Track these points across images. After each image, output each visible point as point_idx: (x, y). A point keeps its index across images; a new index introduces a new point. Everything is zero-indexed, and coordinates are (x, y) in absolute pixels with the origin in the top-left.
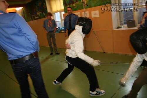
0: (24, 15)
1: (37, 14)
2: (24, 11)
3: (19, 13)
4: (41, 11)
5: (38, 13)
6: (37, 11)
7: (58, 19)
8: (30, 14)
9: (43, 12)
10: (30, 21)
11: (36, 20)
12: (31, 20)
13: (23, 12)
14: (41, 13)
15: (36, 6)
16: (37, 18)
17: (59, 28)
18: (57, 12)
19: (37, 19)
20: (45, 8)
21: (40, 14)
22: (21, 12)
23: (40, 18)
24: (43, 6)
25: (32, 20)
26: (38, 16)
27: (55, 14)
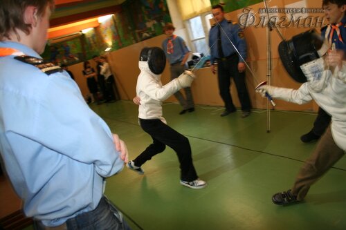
0: (117, 31)
1: (145, 26)
2: (117, 21)
3: (106, 28)
4: (155, 19)
5: (149, 25)
6: (146, 19)
7: (198, 33)
8: (130, 28)
9: (159, 20)
10: (133, 44)
11: (144, 42)
12: (134, 41)
13: (115, 25)
14: (155, 22)
15: (143, 8)
16: (147, 35)
17: (202, 55)
18: (195, 15)
19: (147, 38)
20: (164, 9)
21: (154, 25)
22: (111, 26)
23: (154, 35)
24: (160, 6)
25: (137, 42)
26: (148, 30)
27: (190, 23)
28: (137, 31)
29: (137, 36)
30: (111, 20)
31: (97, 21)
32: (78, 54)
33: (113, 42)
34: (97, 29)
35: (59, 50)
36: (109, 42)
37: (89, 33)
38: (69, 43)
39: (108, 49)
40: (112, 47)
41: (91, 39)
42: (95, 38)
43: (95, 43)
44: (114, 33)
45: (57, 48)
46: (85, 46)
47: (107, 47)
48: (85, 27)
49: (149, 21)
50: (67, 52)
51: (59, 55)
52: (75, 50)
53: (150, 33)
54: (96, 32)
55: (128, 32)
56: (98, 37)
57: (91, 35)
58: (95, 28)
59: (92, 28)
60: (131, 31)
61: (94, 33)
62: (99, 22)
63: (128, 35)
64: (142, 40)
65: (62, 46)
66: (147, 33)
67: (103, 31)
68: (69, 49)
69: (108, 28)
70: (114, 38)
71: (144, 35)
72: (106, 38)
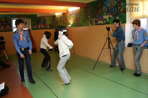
4: (112, 15)
6: (105, 13)
8: (89, 17)
9: (115, 16)
10: (88, 25)
12: (90, 25)
14: (111, 16)
21: (110, 18)
28: (95, 19)
29: (94, 21)
30: (77, 11)
31: (67, 10)
32: (50, 24)
33: (74, 23)
34: (65, 14)
35: (41, 20)
36: (71, 22)
37: (58, 16)
38: (46, 18)
39: (70, 26)
40: (72, 25)
41: (59, 19)
42: (62, 19)
43: (61, 21)
44: (77, 18)
46: (54, 22)
47: (69, 24)
48: (58, 11)
49: (106, 15)
50: (44, 22)
51: (40, 23)
52: (48, 23)
53: (105, 22)
54: (63, 16)
55: (87, 19)
56: (64, 18)
57: (59, 17)
58: (64, 14)
59: (61, 13)
60: (90, 18)
61: (62, 16)
62: (69, 11)
63: (87, 20)
64: (97, 25)
65: (43, 19)
66: (102, 21)
67: (69, 16)
68: (46, 21)
69: (73, 14)
70: (75, 20)
71: (99, 22)
72: (70, 20)
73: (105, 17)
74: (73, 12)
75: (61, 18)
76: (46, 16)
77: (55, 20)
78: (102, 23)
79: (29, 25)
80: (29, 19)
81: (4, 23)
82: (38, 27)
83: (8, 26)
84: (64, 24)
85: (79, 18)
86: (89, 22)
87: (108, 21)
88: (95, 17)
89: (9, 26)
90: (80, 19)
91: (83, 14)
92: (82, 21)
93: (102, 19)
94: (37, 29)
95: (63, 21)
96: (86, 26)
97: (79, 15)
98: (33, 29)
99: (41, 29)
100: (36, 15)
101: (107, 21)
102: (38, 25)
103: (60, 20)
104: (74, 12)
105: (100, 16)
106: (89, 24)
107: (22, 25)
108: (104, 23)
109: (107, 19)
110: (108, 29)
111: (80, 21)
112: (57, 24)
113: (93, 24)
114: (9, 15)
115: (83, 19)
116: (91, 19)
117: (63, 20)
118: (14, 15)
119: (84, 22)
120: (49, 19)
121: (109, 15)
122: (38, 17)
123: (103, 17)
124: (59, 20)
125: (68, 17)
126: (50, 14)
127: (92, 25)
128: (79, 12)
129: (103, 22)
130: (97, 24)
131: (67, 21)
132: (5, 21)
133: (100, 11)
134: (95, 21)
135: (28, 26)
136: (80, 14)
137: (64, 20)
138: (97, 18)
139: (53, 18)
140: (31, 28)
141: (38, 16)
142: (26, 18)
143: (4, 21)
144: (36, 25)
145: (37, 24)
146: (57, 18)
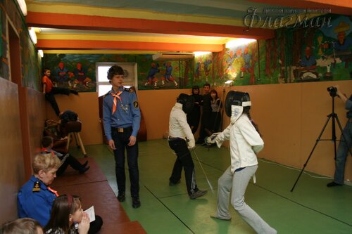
28: (294, 68)
29: (292, 73)
30: (248, 47)
31: (224, 45)
32: (180, 78)
33: (239, 76)
34: (217, 56)
35: (160, 68)
36: (233, 73)
37: (201, 59)
38: (174, 64)
39: (228, 82)
40: (235, 80)
41: (202, 65)
42: (210, 66)
43: (207, 71)
45: (158, 65)
46: (189, 72)
47: (228, 79)
48: (201, 46)
49: (323, 58)
50: (168, 73)
51: (158, 74)
52: (177, 74)
53: (320, 75)
54: (213, 59)
55: (275, 67)
56: (216, 65)
57: (203, 61)
58: (214, 54)
59: (209, 53)
60: (281, 65)
61: (210, 59)
62: (227, 47)
63: (272, 71)
64: (298, 82)
65: (164, 65)
66: (313, 73)
67: (228, 58)
68: (171, 70)
69: (239, 56)
70: (243, 70)
71: (305, 75)
72: (230, 68)
73: (320, 62)
74: (239, 50)
75: (207, 63)
76: (171, 59)
77: (192, 69)
78: (314, 76)
79: (134, 78)
80: (134, 65)
81: (80, 74)
82: (153, 83)
83: (87, 79)
84: (213, 77)
85: (254, 65)
86: (280, 75)
87: (330, 73)
88: (293, 63)
89: (90, 80)
90: (257, 66)
91: (263, 56)
92: (262, 73)
93: (314, 68)
94: (151, 87)
95: (211, 71)
96: (269, 83)
97: (252, 56)
98: (141, 87)
99: (160, 87)
100: (151, 56)
101: (327, 73)
102: (153, 78)
103: (206, 68)
104: (241, 49)
105: (308, 59)
106: (280, 80)
107: (118, 78)
108: (317, 76)
109: (326, 67)
110: (333, 92)
111: (256, 72)
112: (197, 77)
113: (290, 80)
114: (91, 55)
115: (263, 67)
116: (283, 68)
117: (213, 67)
118: (102, 55)
119: (266, 75)
120: (178, 65)
121: (333, 57)
122: (153, 61)
123: (316, 64)
124: (203, 69)
125: (224, 62)
126: (181, 53)
127: (286, 82)
128: (253, 50)
129: (317, 74)
130: (299, 79)
131: (222, 71)
132: (82, 69)
133: (308, 48)
134: (295, 72)
135: (130, 80)
136: (256, 54)
137: (215, 69)
138: (299, 65)
139: (187, 62)
140: (136, 86)
141: (154, 58)
142: (128, 62)
143: (79, 68)
144: (148, 78)
145: (152, 76)
146: (198, 64)
